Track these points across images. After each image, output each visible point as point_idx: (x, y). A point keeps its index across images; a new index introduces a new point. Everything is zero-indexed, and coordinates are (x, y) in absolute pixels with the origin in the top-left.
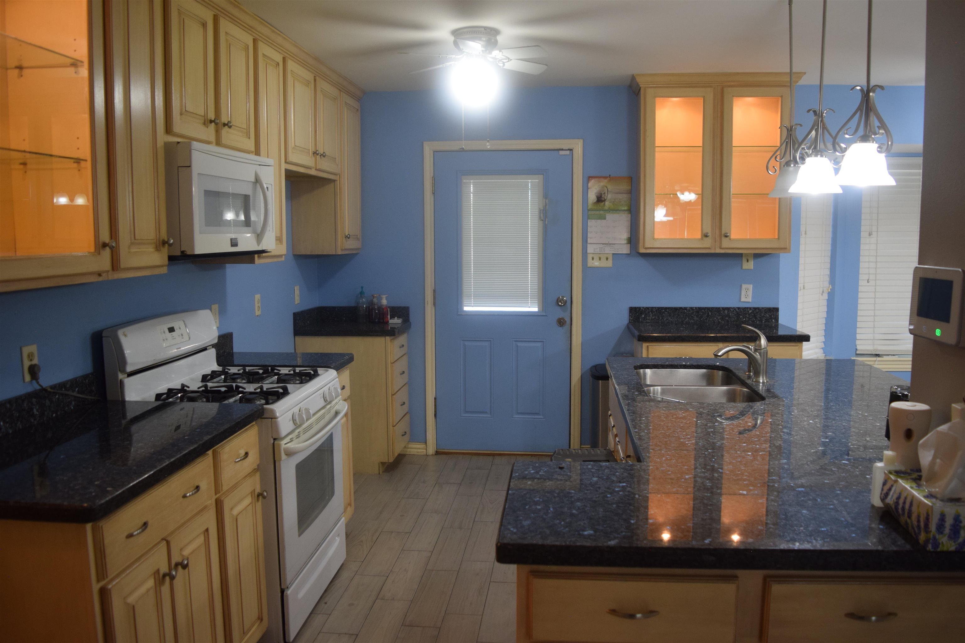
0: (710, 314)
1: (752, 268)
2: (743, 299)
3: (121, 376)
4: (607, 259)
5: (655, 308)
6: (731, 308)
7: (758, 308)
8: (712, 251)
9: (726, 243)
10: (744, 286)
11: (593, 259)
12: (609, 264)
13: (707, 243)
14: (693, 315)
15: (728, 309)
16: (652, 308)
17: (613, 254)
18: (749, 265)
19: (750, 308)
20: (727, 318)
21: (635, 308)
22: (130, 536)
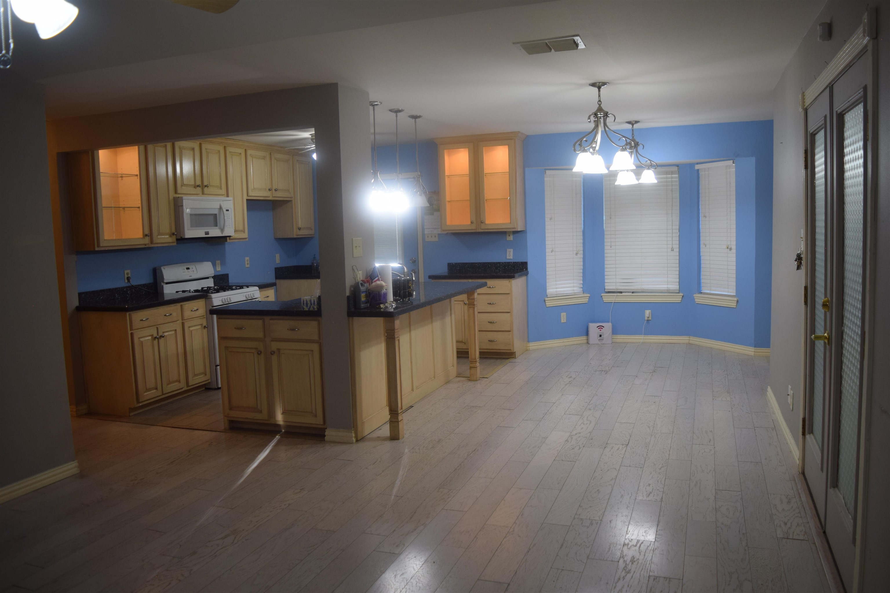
0: (490, 266)
1: (512, 240)
2: (508, 257)
3: (162, 284)
4: (435, 236)
5: (461, 263)
6: (501, 262)
7: (516, 262)
8: (478, 231)
9: (483, 226)
10: (508, 250)
11: (428, 237)
12: (436, 239)
13: (473, 227)
14: (480, 267)
15: (499, 263)
16: (459, 263)
17: (438, 234)
18: (511, 238)
19: (511, 262)
20: (499, 268)
21: (450, 263)
22: (142, 320)
